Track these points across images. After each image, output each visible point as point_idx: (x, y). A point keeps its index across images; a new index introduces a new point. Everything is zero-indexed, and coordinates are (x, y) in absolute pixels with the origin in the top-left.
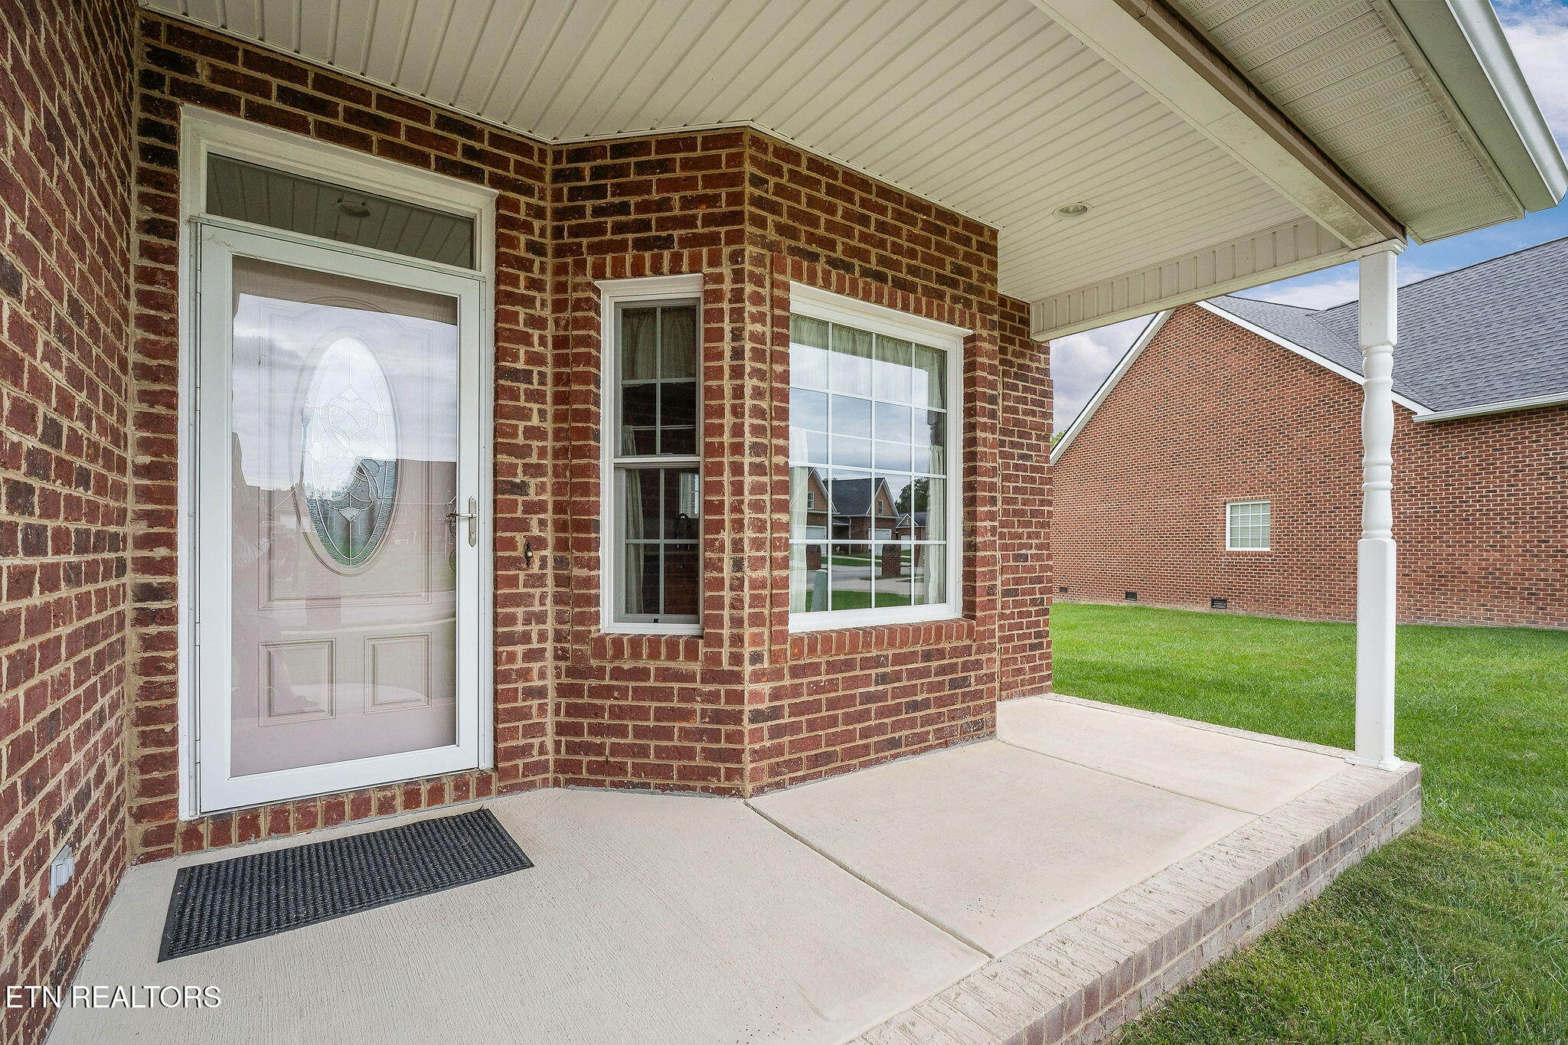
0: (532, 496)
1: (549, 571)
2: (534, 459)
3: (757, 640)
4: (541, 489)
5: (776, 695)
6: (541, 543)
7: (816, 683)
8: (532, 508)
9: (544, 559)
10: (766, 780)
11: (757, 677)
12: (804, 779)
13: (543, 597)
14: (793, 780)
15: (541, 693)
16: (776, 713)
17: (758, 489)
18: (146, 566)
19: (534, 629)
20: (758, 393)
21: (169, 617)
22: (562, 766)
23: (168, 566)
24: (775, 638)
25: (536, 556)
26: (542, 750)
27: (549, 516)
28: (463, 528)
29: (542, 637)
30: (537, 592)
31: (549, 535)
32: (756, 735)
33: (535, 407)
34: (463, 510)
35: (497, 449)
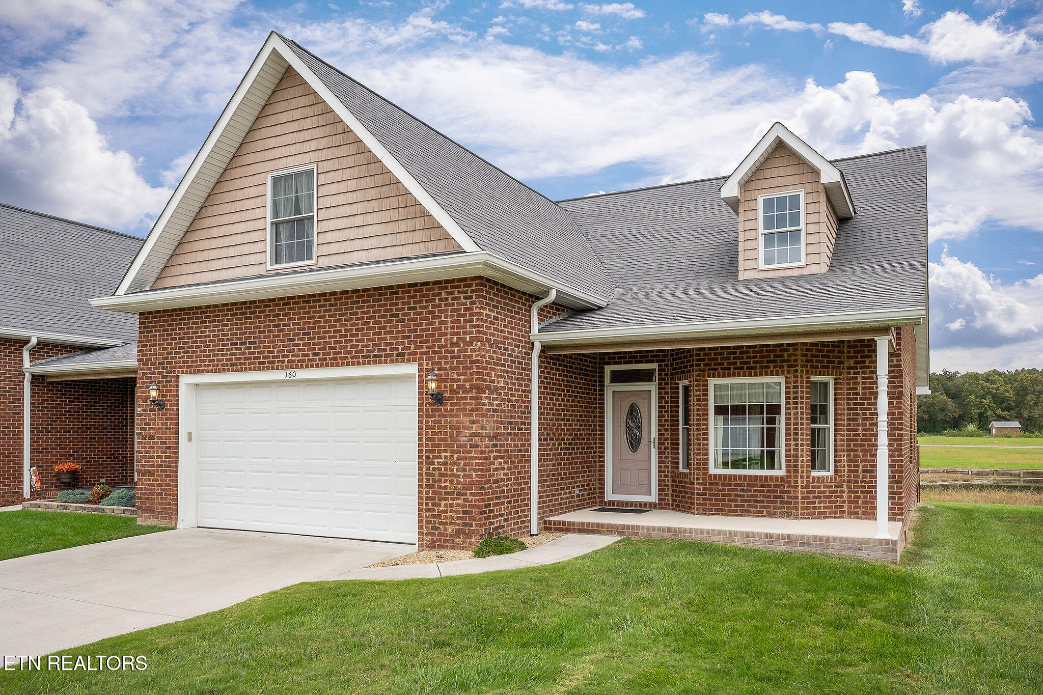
0: (666, 437)
1: (670, 455)
2: (666, 427)
3: (698, 474)
4: (668, 434)
5: (704, 489)
6: (668, 448)
7: (718, 488)
8: (666, 439)
9: (668, 452)
10: (701, 511)
11: (698, 484)
12: (713, 514)
13: (668, 461)
14: (709, 514)
15: (668, 486)
16: (704, 494)
17: (698, 435)
18: (600, 452)
19: (666, 469)
20: (698, 410)
21: (604, 461)
22: (672, 505)
23: (603, 452)
24: (704, 474)
25: (667, 451)
26: (668, 500)
27: (669, 441)
28: (652, 444)
29: (668, 472)
30: (667, 460)
31: (670, 446)
32: (698, 499)
33: (666, 414)
34: (652, 440)
35: (659, 425)
